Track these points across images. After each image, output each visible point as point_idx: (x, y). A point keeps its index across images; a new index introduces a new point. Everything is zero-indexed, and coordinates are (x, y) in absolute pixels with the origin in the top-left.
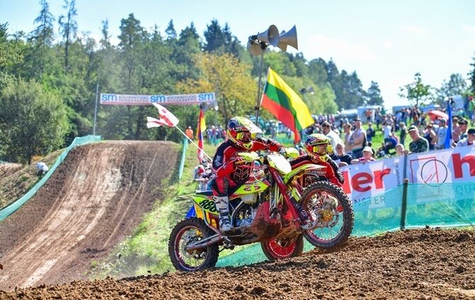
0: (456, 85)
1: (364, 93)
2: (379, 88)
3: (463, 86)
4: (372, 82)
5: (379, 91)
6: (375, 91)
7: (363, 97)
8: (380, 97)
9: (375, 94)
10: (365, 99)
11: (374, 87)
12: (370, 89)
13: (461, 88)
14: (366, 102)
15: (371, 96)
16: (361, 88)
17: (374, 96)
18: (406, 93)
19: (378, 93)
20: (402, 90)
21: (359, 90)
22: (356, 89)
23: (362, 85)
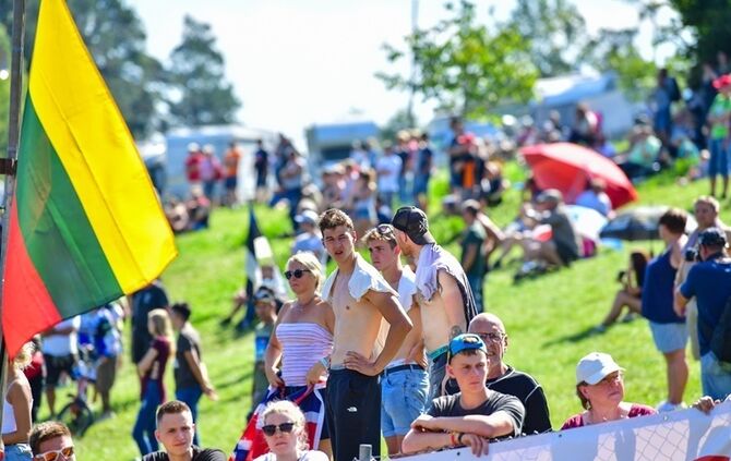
0: (541, 27)
1: (154, 69)
2: (218, 47)
3: (569, 30)
4: (188, 21)
5: (218, 58)
6: (200, 59)
7: (152, 87)
8: (223, 84)
9: (199, 72)
10: (158, 95)
11: (197, 44)
12: (179, 50)
13: (559, 39)
14: (162, 109)
15: (182, 79)
16: (138, 45)
17: (198, 84)
18: (407, 68)
19: (214, 68)
20: (394, 56)
21: (135, 56)
22: (120, 52)
23: (142, 36)
